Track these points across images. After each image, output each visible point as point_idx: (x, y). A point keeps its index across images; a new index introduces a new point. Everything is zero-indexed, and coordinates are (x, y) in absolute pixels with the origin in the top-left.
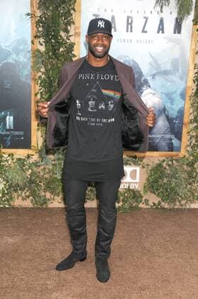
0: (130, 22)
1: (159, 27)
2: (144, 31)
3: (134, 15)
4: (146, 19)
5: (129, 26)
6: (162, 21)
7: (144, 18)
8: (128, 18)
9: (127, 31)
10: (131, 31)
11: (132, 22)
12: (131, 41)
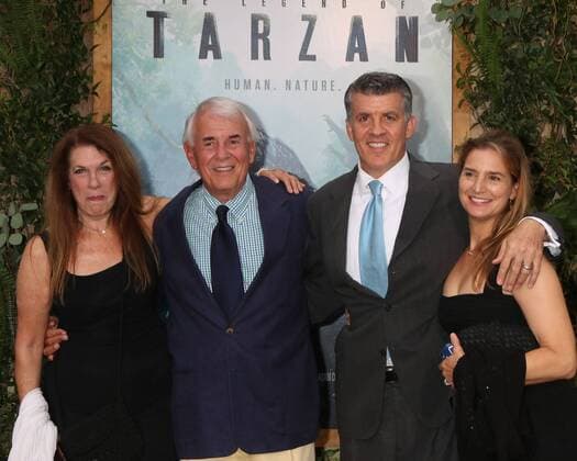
0: (261, 30)
1: (351, 44)
2: (304, 56)
3: (271, 11)
4: (311, 21)
5: (261, 42)
6: (357, 26)
7: (304, 18)
8: (255, 20)
9: (255, 56)
10: (267, 56)
11: (267, 31)
12: (267, 83)
